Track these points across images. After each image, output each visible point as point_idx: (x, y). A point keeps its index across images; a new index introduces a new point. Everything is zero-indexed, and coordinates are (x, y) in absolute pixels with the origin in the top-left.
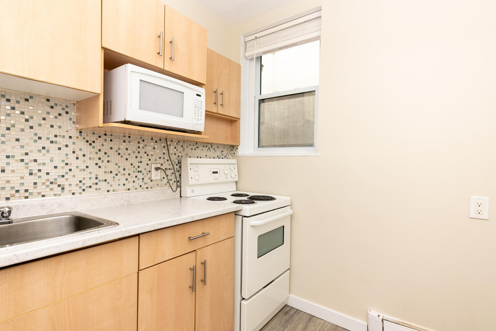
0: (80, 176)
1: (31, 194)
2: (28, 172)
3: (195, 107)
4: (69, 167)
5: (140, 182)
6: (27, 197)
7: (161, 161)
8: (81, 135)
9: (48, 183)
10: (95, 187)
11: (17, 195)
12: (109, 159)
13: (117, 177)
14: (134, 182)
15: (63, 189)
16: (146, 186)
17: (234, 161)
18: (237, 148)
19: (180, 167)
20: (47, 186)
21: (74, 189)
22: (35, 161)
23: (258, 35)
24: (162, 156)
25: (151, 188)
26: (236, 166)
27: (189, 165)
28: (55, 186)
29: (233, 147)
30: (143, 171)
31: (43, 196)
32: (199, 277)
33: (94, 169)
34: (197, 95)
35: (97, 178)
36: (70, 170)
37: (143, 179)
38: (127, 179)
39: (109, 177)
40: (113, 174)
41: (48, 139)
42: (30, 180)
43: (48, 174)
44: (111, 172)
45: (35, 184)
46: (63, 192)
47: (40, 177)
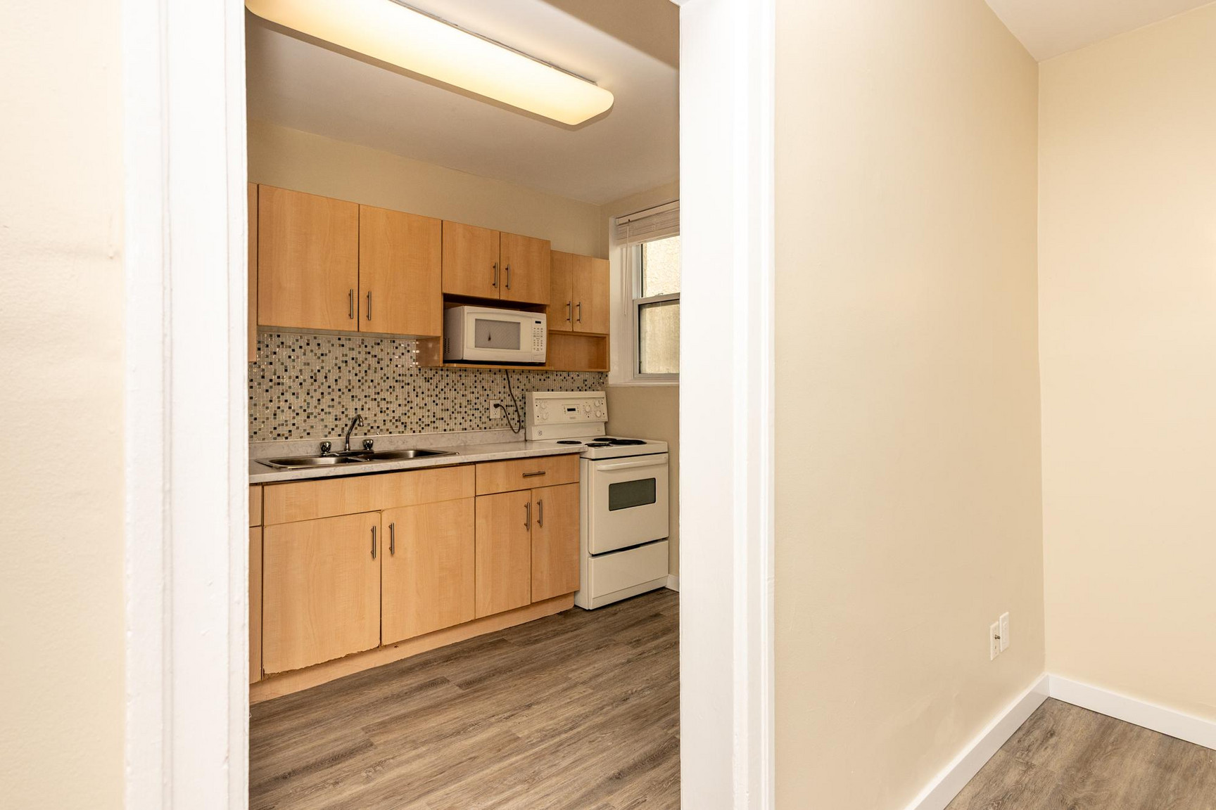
0: (420, 413)
1: (381, 430)
2: (379, 410)
3: (535, 336)
4: (410, 405)
5: (477, 421)
7: (502, 396)
8: (420, 373)
9: (394, 421)
10: (433, 425)
11: (372, 431)
12: (446, 396)
13: (453, 416)
14: (471, 421)
15: (405, 426)
16: (484, 426)
17: (602, 394)
18: (607, 376)
19: (525, 403)
20: (393, 424)
21: (415, 427)
22: (385, 399)
23: (632, 218)
24: (503, 390)
25: (490, 428)
26: (604, 401)
27: (534, 401)
28: (399, 424)
29: (602, 374)
30: (481, 409)
31: (390, 433)
32: (535, 519)
33: (431, 406)
34: (537, 322)
35: (434, 416)
36: (411, 408)
37: (480, 417)
38: (463, 418)
39: (446, 415)
40: (449, 413)
41: (394, 378)
42: (381, 417)
43: (394, 411)
44: (448, 410)
45: (384, 421)
46: (405, 429)
47: (388, 415)
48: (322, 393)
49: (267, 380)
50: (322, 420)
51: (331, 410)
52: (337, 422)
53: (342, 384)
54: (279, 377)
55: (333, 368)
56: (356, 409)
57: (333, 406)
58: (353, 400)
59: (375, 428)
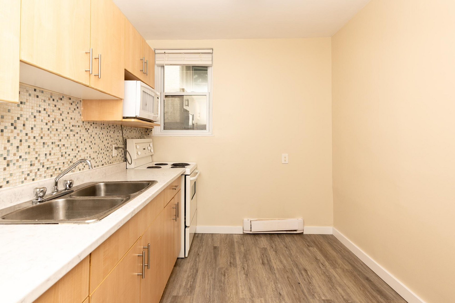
0: (83, 155)
2: (61, 154)
5: (108, 159)
7: (117, 142)
8: (83, 125)
12: (95, 142)
14: (105, 158)
16: (110, 161)
18: (151, 130)
22: (64, 145)
23: (167, 51)
25: (112, 163)
29: (148, 129)
30: (109, 150)
33: (89, 150)
35: (90, 157)
36: (79, 152)
37: (109, 156)
38: (102, 157)
39: (95, 156)
40: (97, 154)
41: (69, 128)
53: (36, 132)
57: (29, 153)
59: (58, 170)
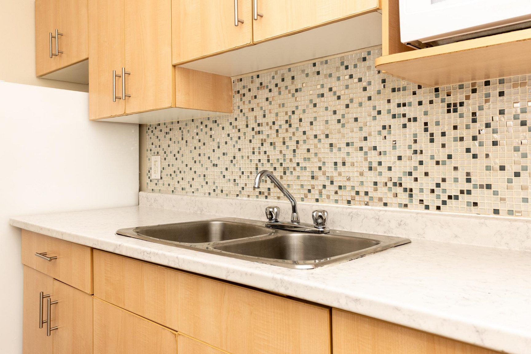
1: (371, 198)
2: (367, 165)
4: (419, 157)
6: (367, 204)
8: (437, 96)
9: (390, 184)
11: (357, 198)
12: (496, 137)
15: (411, 196)
20: (390, 189)
28: (399, 190)
31: (385, 204)
33: (462, 160)
35: (469, 181)
36: (421, 163)
41: (389, 111)
42: (371, 177)
43: (390, 169)
44: (502, 168)
45: (376, 184)
46: (411, 201)
47: (380, 174)
48: (298, 142)
49: (250, 129)
50: (298, 177)
51: (306, 164)
52: (313, 182)
54: (259, 125)
55: (307, 106)
56: (336, 164)
58: (331, 151)
59: (362, 194)
